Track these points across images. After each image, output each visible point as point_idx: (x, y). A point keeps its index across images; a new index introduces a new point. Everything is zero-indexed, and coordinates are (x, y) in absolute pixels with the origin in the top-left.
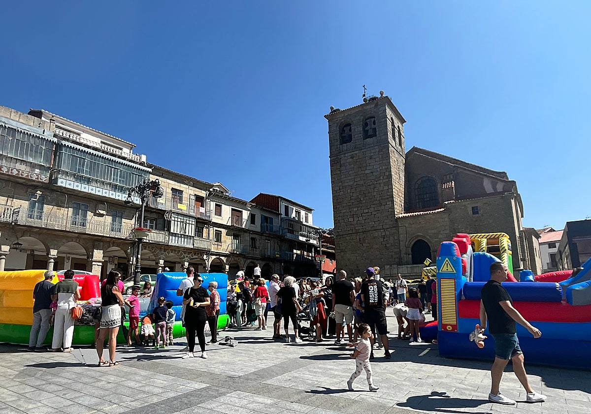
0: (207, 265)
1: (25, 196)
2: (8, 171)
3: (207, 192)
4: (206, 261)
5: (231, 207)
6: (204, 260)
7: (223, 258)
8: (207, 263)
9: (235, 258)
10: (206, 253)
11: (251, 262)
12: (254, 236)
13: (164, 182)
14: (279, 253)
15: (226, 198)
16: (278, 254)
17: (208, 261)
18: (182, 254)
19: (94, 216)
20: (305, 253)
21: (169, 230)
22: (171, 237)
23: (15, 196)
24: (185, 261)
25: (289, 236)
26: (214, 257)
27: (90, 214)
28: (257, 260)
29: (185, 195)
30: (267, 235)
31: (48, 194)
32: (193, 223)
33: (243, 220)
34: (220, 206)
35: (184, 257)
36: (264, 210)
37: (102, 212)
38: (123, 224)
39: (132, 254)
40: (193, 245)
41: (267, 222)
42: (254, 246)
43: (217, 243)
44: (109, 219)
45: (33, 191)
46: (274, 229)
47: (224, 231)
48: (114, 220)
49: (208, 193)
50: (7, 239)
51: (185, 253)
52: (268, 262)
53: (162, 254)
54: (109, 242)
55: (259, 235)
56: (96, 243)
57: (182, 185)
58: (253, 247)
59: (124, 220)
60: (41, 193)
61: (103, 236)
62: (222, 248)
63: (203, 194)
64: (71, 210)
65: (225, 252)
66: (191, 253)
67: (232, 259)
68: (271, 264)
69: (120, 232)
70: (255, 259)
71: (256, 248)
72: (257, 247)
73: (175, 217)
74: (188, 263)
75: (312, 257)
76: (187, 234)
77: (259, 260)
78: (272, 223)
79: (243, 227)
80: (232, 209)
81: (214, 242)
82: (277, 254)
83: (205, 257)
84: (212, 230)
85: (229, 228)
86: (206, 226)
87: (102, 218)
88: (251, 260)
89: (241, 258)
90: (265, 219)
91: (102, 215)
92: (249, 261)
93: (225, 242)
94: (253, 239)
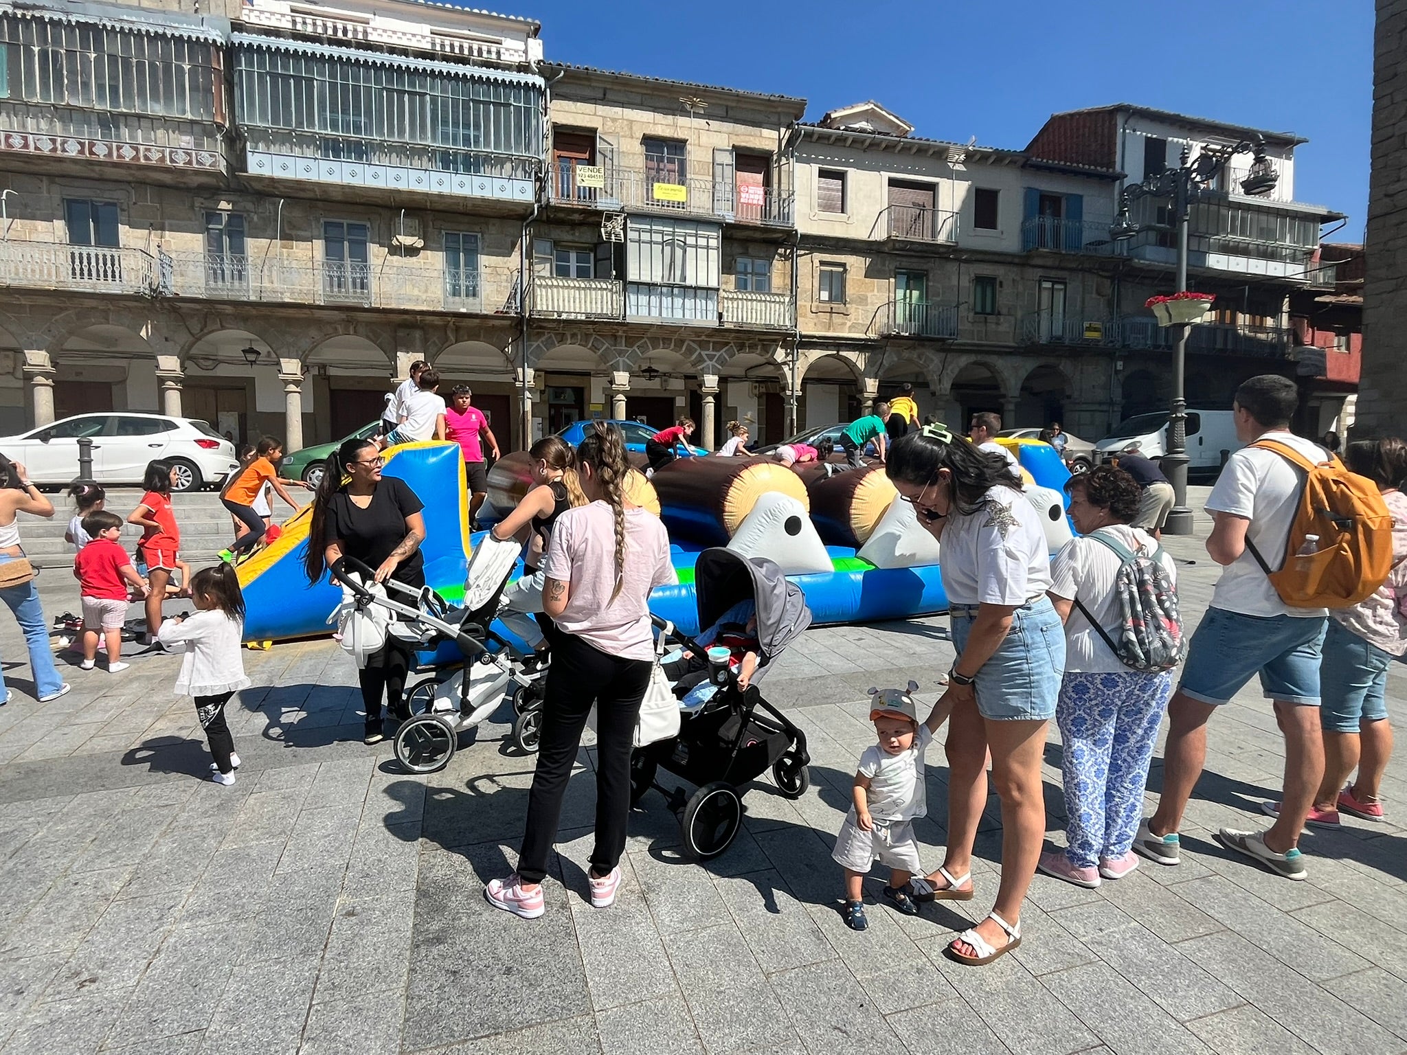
0: (790, 381)
1: (190, 219)
2: (110, 154)
3: (783, 130)
4: (786, 368)
5: (886, 175)
6: (779, 366)
7: (852, 355)
8: (788, 374)
9: (906, 354)
10: (784, 341)
11: (975, 363)
12: (986, 270)
13: (614, 120)
14: (1098, 325)
15: (863, 142)
16: (1096, 330)
17: (792, 370)
18: (690, 351)
19: (389, 257)
20: (1243, 319)
21: (622, 274)
22: (633, 297)
23: (167, 223)
24: (704, 371)
25: (1153, 256)
26: (815, 354)
27: (376, 252)
28: (1000, 354)
29: (696, 155)
30: (1049, 262)
31: (250, 206)
32: (713, 243)
33: (941, 216)
34: (841, 176)
35: (700, 360)
36: (1038, 168)
37: (407, 240)
38: (482, 269)
39: (521, 358)
40: (720, 316)
41: (1056, 213)
42: (987, 311)
43: (827, 307)
44: (435, 260)
45: (208, 204)
46: (1088, 236)
47: (856, 264)
48: (453, 263)
49: (785, 133)
50: (166, 339)
51: (703, 345)
52: (1051, 360)
53: (621, 353)
54: (445, 327)
55: (1010, 263)
56: (401, 333)
57: (682, 121)
58: (983, 312)
59: (484, 260)
60: (230, 207)
61: (422, 313)
62: (849, 324)
63: (767, 139)
64: (319, 245)
65: (863, 336)
66: (727, 344)
67: (889, 358)
68: (1065, 366)
69: (474, 295)
70: (988, 353)
71: (999, 314)
72: (1004, 311)
73: (639, 230)
74: (716, 378)
75: (1277, 330)
76: (690, 281)
77: (1010, 353)
78: (1077, 213)
79: (942, 239)
80: (893, 183)
81: (815, 304)
82: (1089, 329)
83: (780, 355)
84: (809, 265)
85: (879, 252)
86: (781, 251)
87: (414, 259)
88: (973, 358)
89: (930, 353)
90: (1045, 204)
91: (411, 251)
92: (964, 360)
93: (863, 300)
94: (985, 283)
